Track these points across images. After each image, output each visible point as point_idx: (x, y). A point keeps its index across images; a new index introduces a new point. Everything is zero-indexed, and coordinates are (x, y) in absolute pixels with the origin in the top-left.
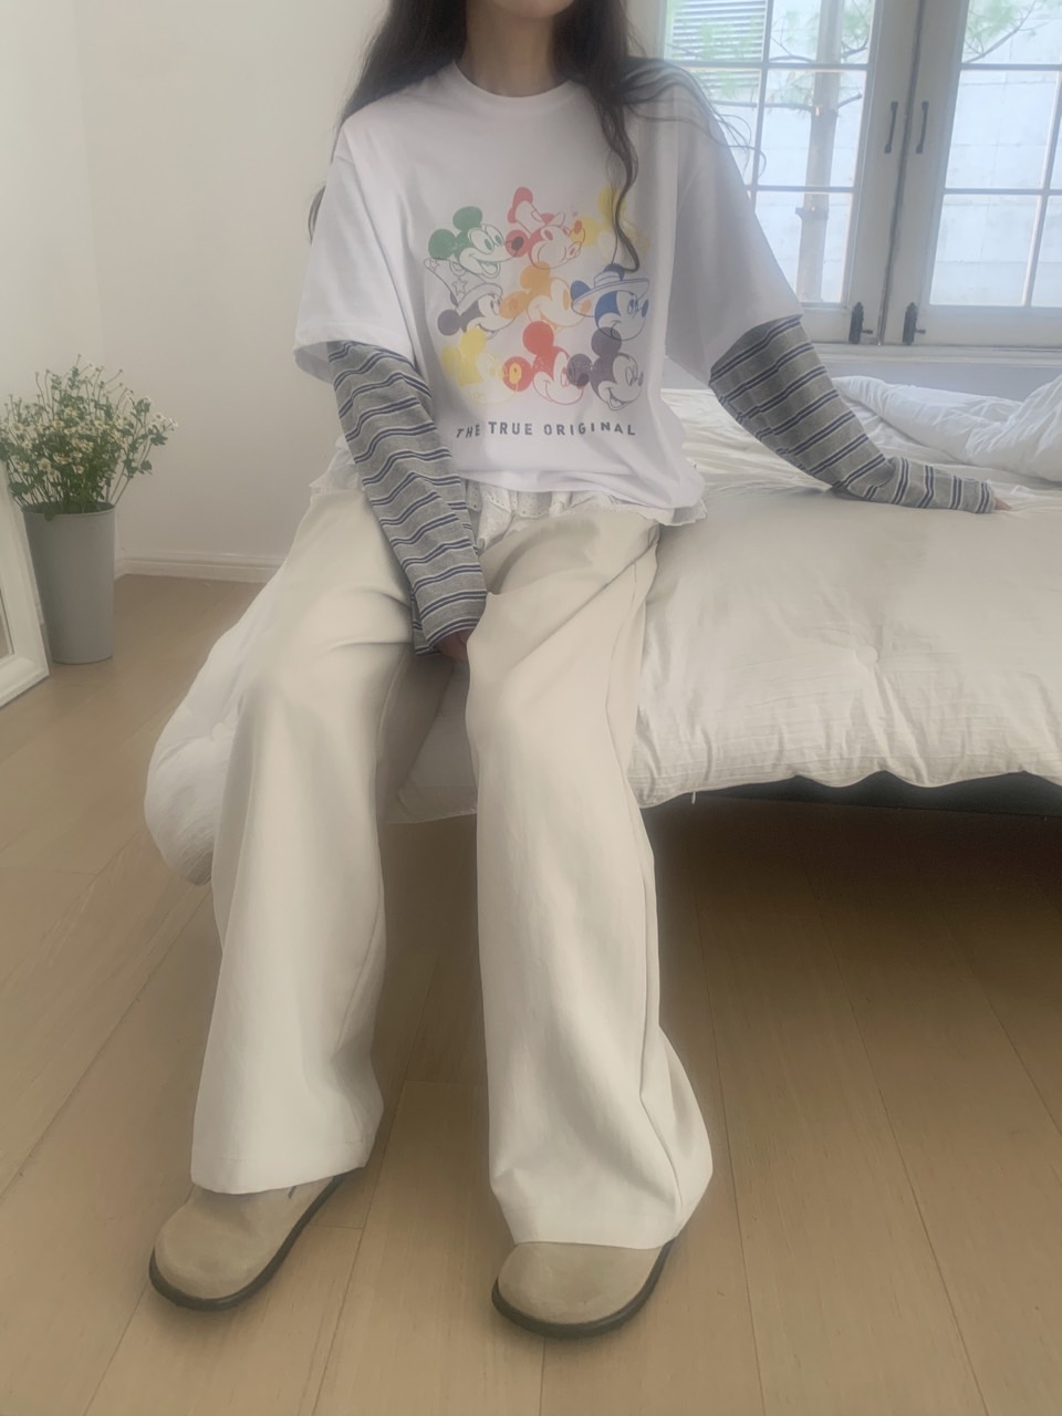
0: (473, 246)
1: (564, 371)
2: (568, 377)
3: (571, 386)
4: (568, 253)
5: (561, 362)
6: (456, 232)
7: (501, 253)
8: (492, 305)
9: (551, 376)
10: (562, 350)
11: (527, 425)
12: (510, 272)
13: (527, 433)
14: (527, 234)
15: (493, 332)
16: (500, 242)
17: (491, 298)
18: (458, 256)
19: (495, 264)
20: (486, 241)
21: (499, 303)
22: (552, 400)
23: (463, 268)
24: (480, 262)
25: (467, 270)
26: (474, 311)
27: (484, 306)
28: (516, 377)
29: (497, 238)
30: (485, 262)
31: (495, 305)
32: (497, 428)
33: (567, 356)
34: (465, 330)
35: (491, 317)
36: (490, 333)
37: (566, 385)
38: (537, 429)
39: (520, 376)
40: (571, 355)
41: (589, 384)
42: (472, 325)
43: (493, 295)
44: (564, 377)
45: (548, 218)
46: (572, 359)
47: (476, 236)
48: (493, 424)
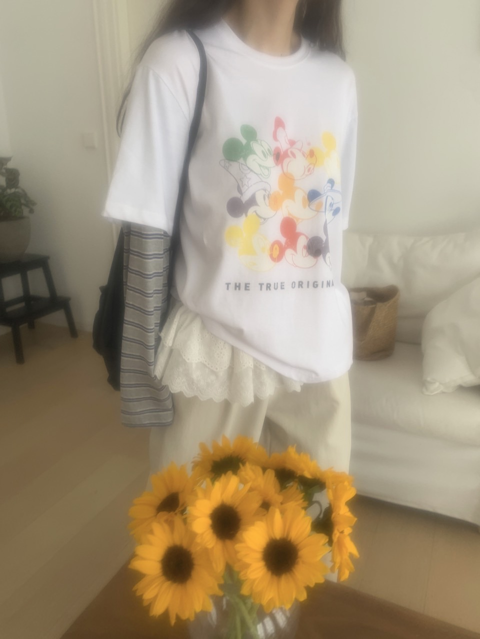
0: (255, 153)
1: (305, 247)
2: (308, 251)
3: (310, 256)
4: (307, 170)
5: (302, 242)
6: (244, 141)
7: (270, 161)
8: (264, 198)
9: (295, 250)
10: (303, 234)
11: (282, 283)
12: (274, 175)
13: (282, 288)
14: (282, 151)
15: (265, 219)
16: (271, 154)
17: (264, 193)
18: (245, 159)
19: (268, 168)
20: (263, 152)
21: (268, 197)
22: (297, 266)
23: (249, 168)
24: (260, 166)
25: (252, 171)
26: (252, 201)
27: (259, 198)
28: (276, 253)
29: (269, 150)
30: (263, 167)
31: (266, 198)
32: (264, 287)
33: (307, 237)
34: (246, 216)
35: (263, 207)
36: (263, 220)
37: (306, 256)
38: (288, 286)
39: (278, 253)
40: (310, 237)
41: (321, 256)
42: (251, 211)
43: (265, 190)
44: (305, 251)
45: (292, 143)
46: (310, 240)
47: (255, 146)
48: (261, 285)
